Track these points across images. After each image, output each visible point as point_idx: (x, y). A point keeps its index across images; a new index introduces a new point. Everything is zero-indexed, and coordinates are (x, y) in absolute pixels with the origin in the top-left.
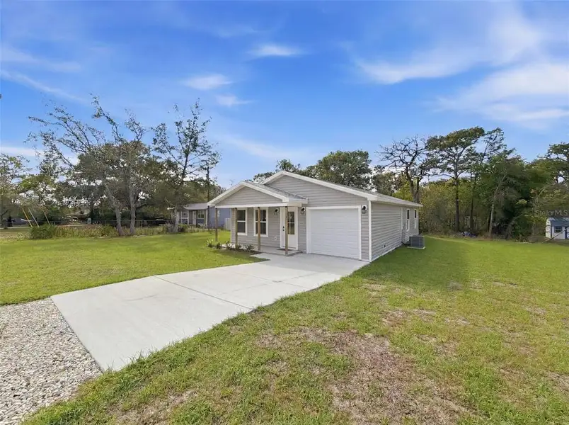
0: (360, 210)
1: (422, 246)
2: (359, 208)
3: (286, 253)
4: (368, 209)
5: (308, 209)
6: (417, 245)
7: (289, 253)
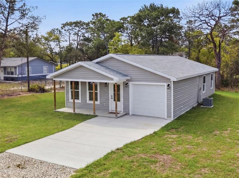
0: (166, 87)
1: (211, 105)
2: (166, 84)
3: (116, 116)
4: (171, 86)
5: (130, 84)
6: (208, 105)
7: (119, 115)
